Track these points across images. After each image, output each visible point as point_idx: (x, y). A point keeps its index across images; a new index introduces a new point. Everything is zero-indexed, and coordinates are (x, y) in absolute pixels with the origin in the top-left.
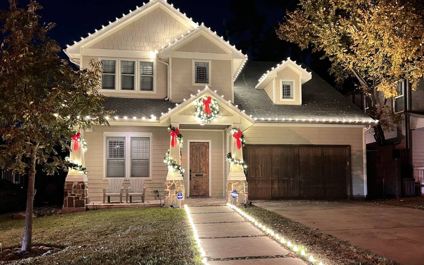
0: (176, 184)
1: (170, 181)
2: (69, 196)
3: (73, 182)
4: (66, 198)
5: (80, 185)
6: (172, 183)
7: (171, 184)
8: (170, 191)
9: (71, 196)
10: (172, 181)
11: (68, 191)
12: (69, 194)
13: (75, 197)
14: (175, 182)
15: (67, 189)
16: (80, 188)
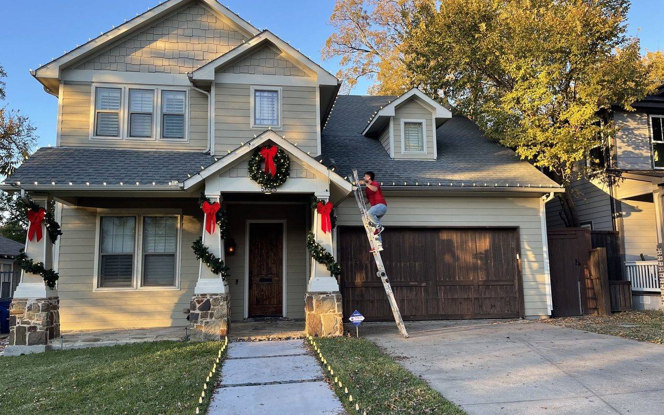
0: (211, 300)
1: (201, 295)
2: (17, 325)
3: (27, 300)
4: (13, 328)
5: (40, 304)
6: (206, 299)
7: (202, 301)
8: (200, 312)
9: (22, 325)
10: (206, 295)
11: (17, 316)
12: (18, 320)
13: (29, 326)
14: (211, 298)
15: (15, 313)
16: (39, 310)
